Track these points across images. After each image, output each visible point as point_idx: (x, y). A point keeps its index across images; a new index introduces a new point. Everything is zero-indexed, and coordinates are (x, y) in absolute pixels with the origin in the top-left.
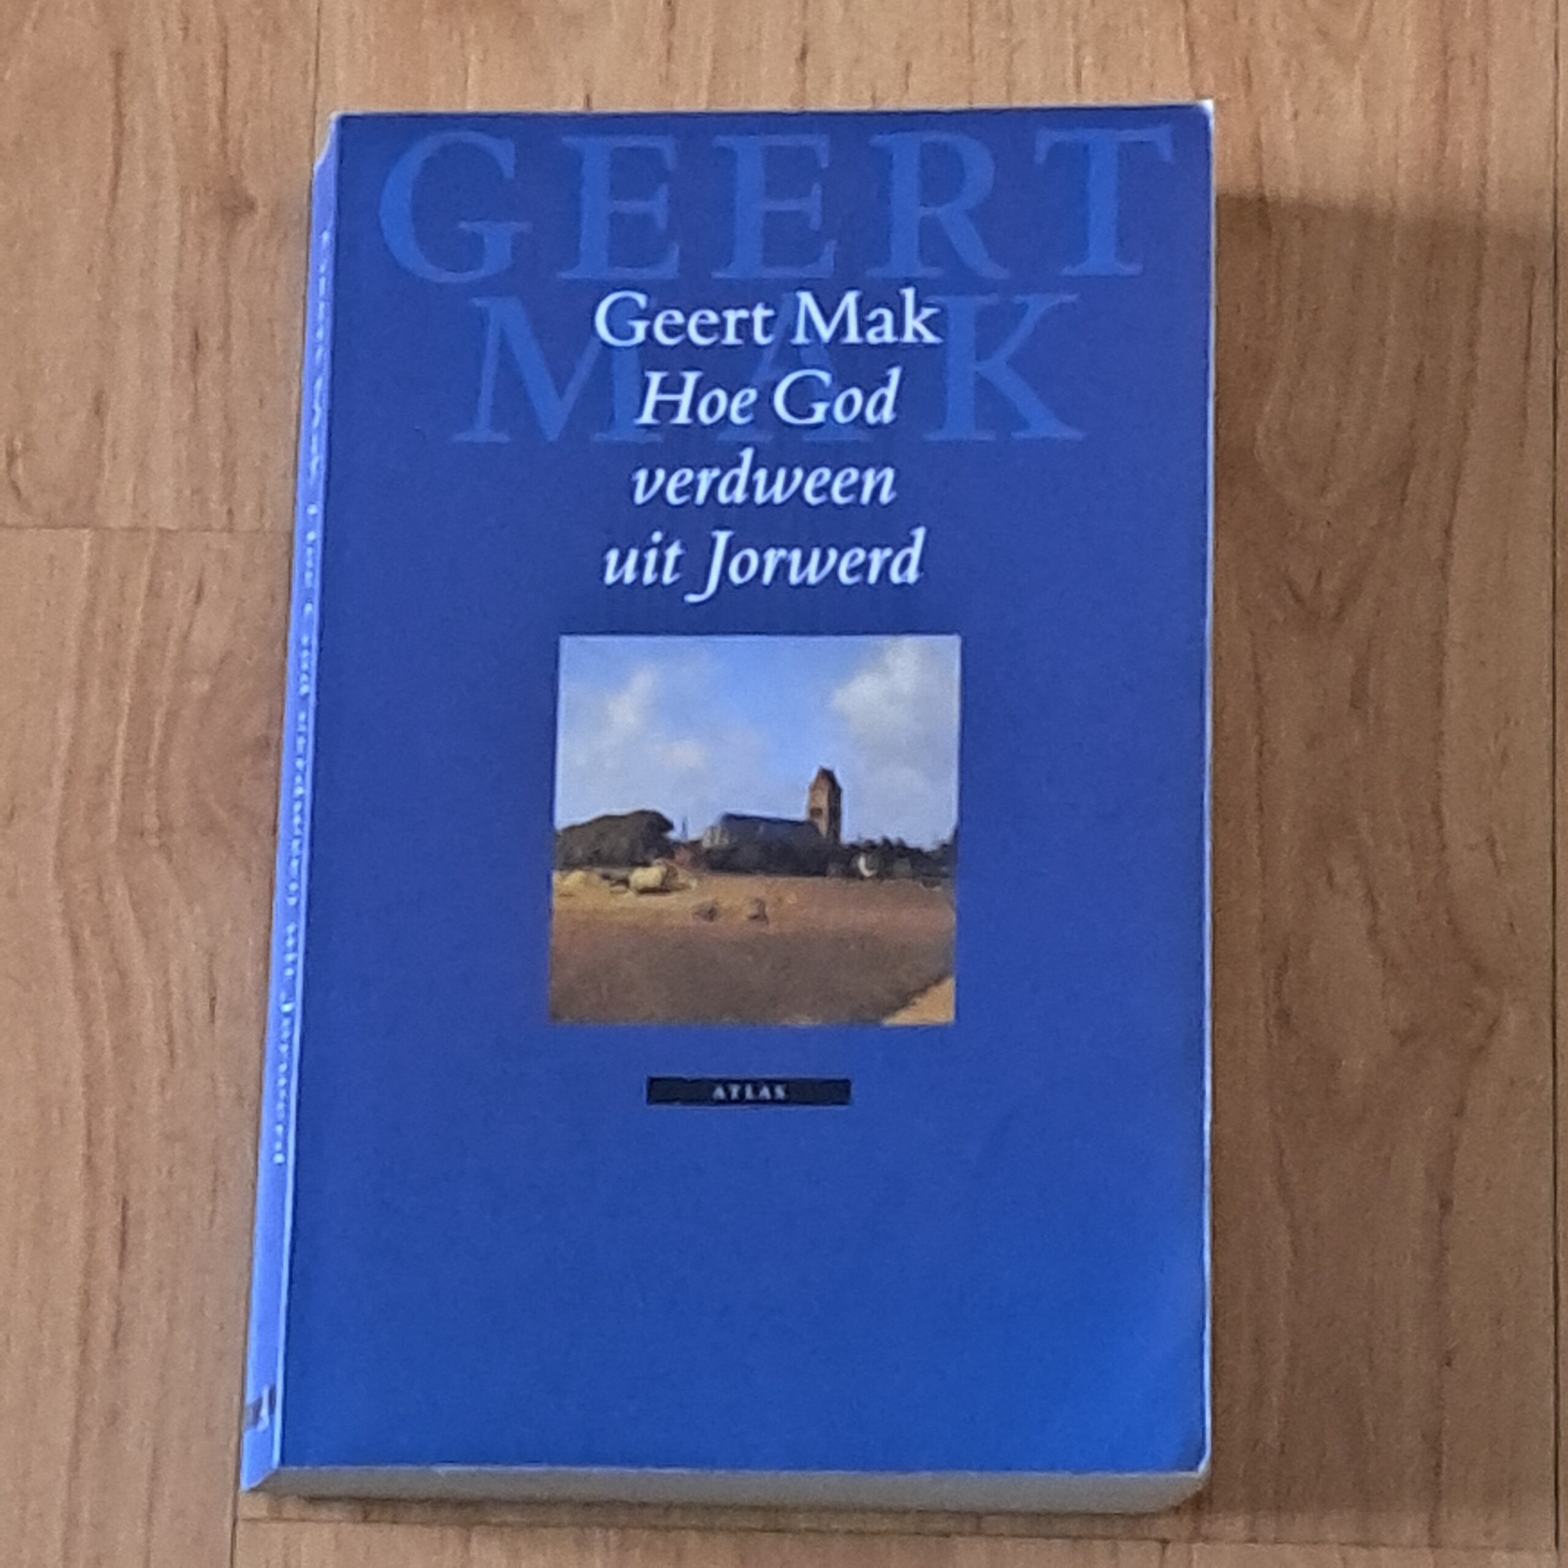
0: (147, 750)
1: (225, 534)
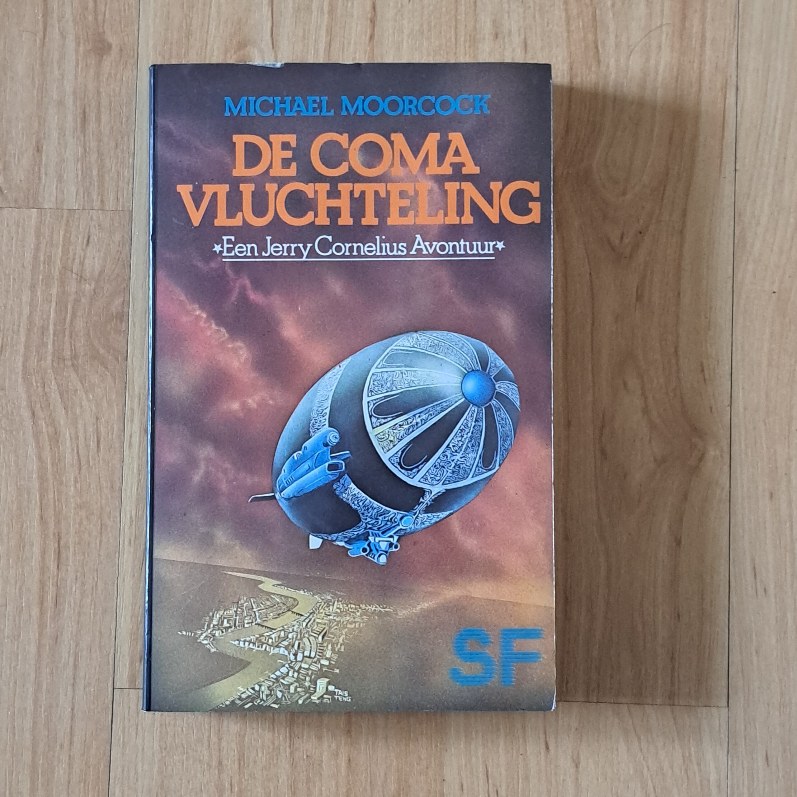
0: (65, 319)
1: (100, 211)
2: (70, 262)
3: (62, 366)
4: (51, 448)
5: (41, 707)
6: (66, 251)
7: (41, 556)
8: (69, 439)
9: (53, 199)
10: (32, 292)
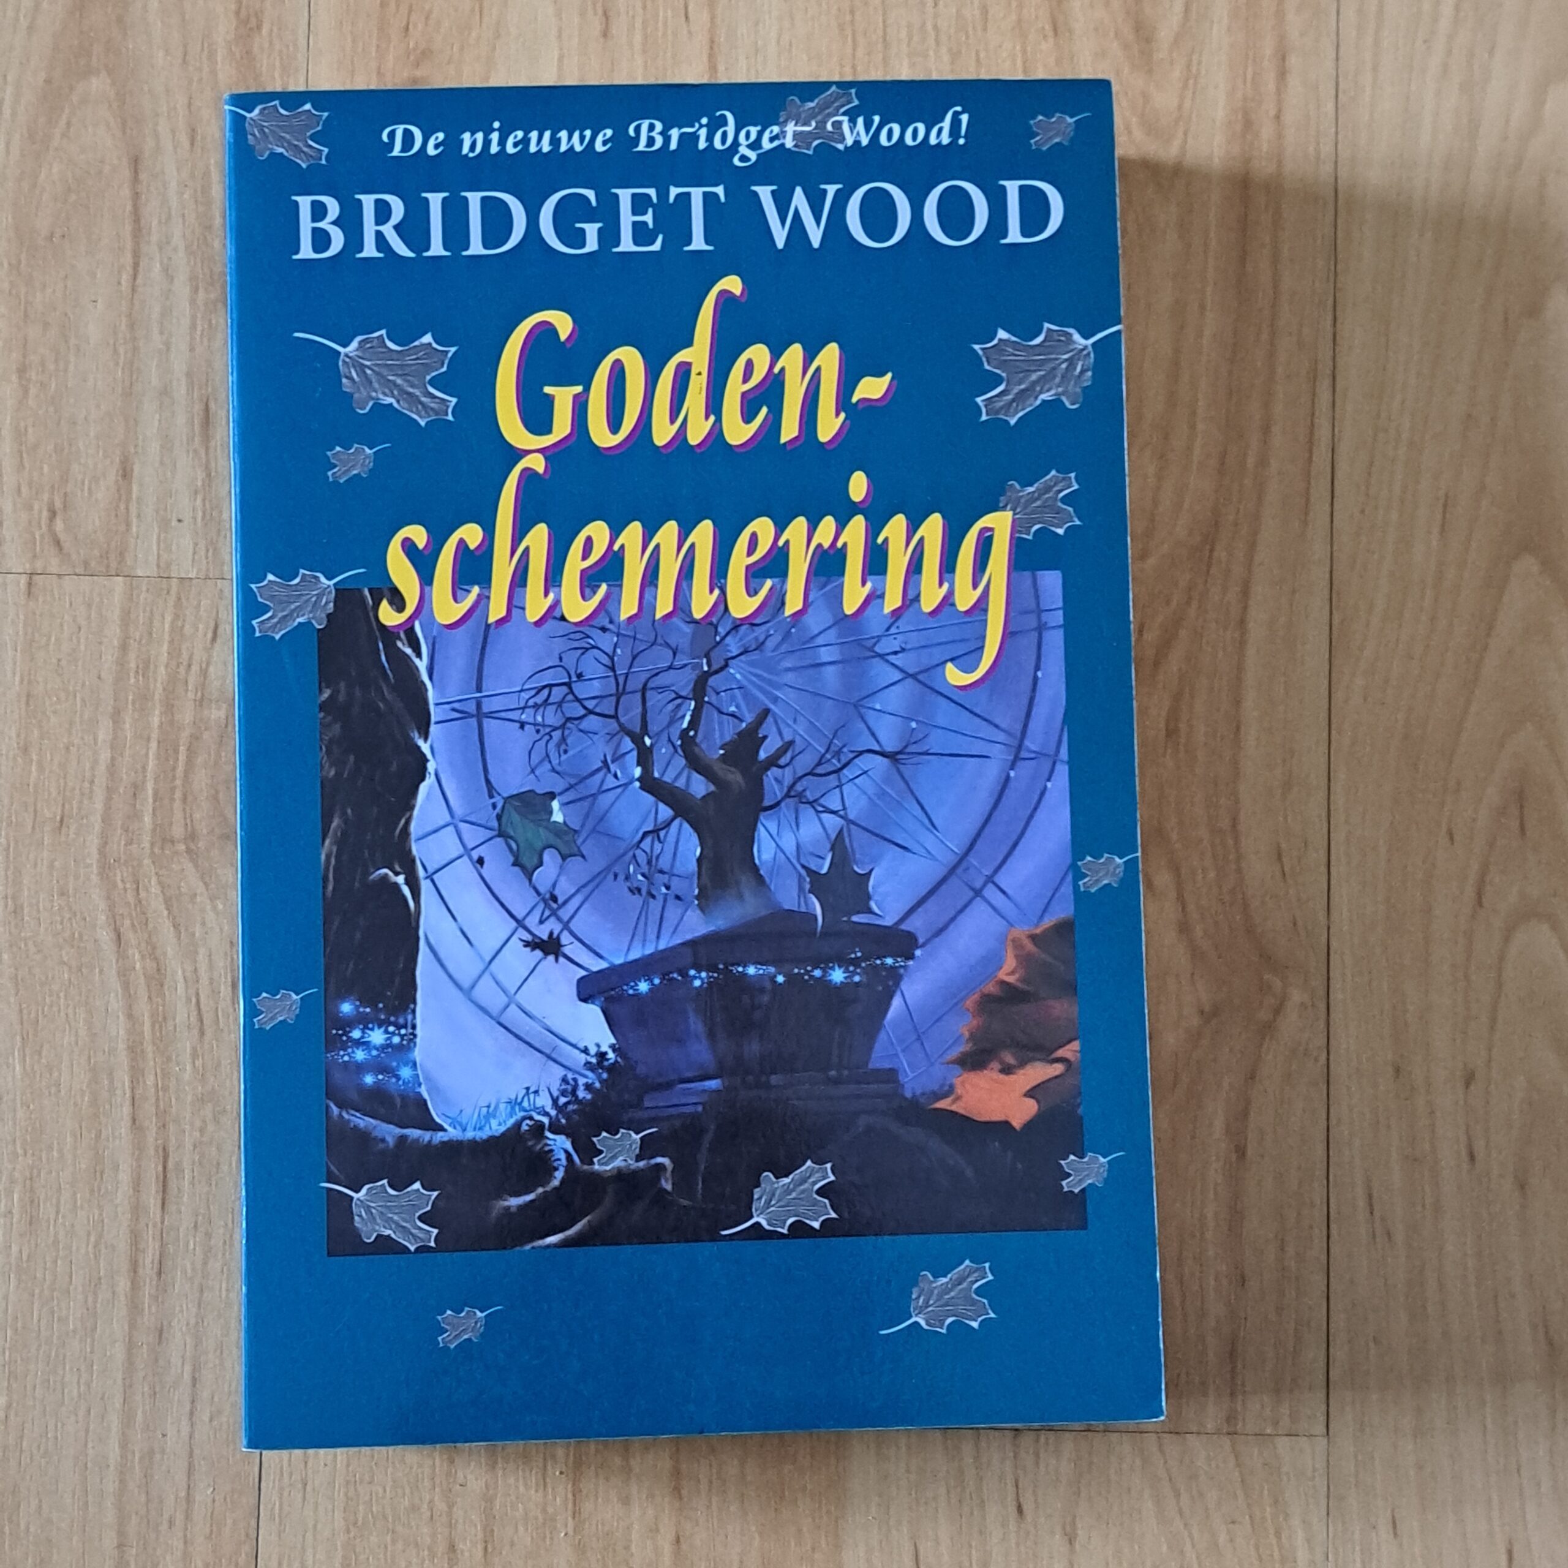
2: (182, 670)
3: (167, 852)
4: (150, 998)
5: (133, 1453)
6: (174, 652)
7: (134, 1189)
8: (182, 980)
9: (153, 559)
10: (114, 722)
